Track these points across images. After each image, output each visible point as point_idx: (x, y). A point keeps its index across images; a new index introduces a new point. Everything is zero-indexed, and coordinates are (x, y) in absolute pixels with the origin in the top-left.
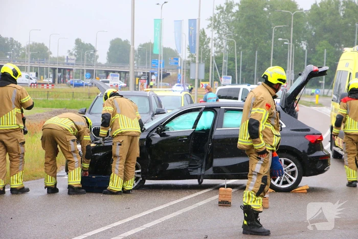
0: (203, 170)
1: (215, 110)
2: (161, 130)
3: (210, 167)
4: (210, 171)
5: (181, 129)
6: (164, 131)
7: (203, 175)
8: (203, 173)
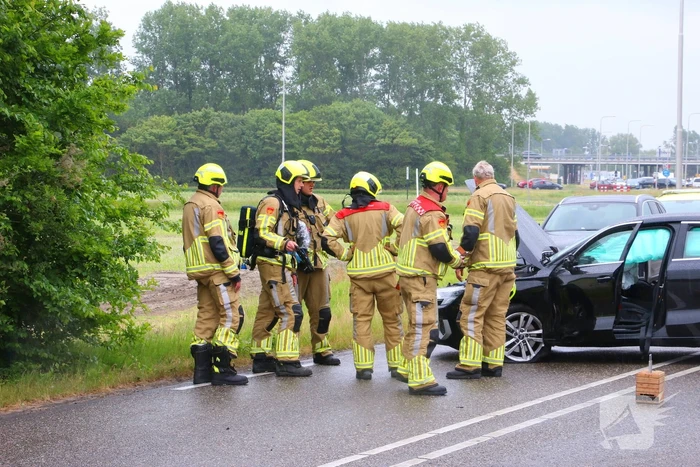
0: (650, 331)
1: (671, 227)
2: (572, 262)
3: (662, 326)
4: (662, 333)
5: (608, 260)
6: (577, 264)
7: (649, 339)
8: (649, 335)
